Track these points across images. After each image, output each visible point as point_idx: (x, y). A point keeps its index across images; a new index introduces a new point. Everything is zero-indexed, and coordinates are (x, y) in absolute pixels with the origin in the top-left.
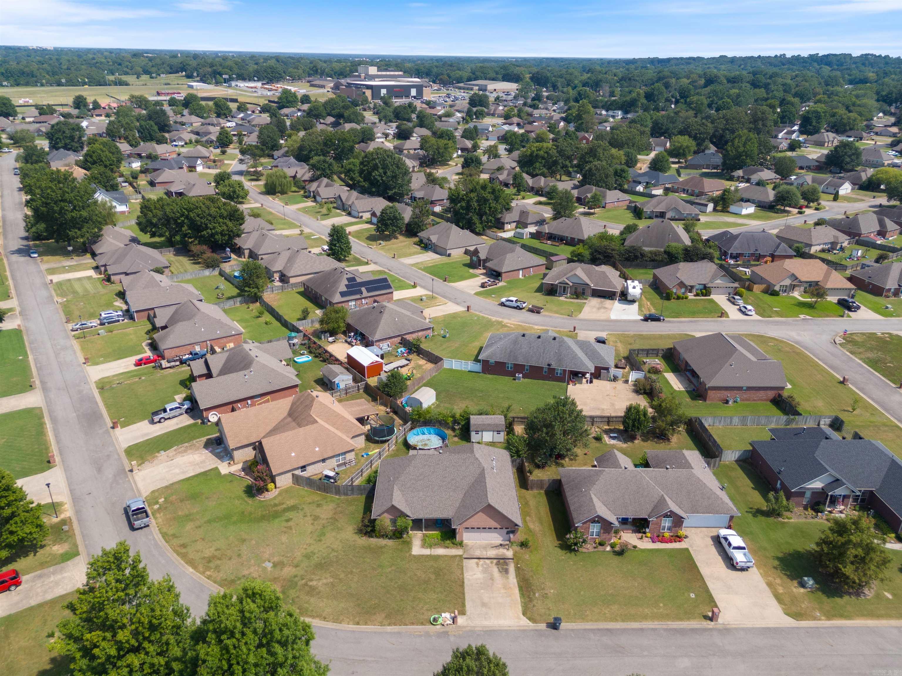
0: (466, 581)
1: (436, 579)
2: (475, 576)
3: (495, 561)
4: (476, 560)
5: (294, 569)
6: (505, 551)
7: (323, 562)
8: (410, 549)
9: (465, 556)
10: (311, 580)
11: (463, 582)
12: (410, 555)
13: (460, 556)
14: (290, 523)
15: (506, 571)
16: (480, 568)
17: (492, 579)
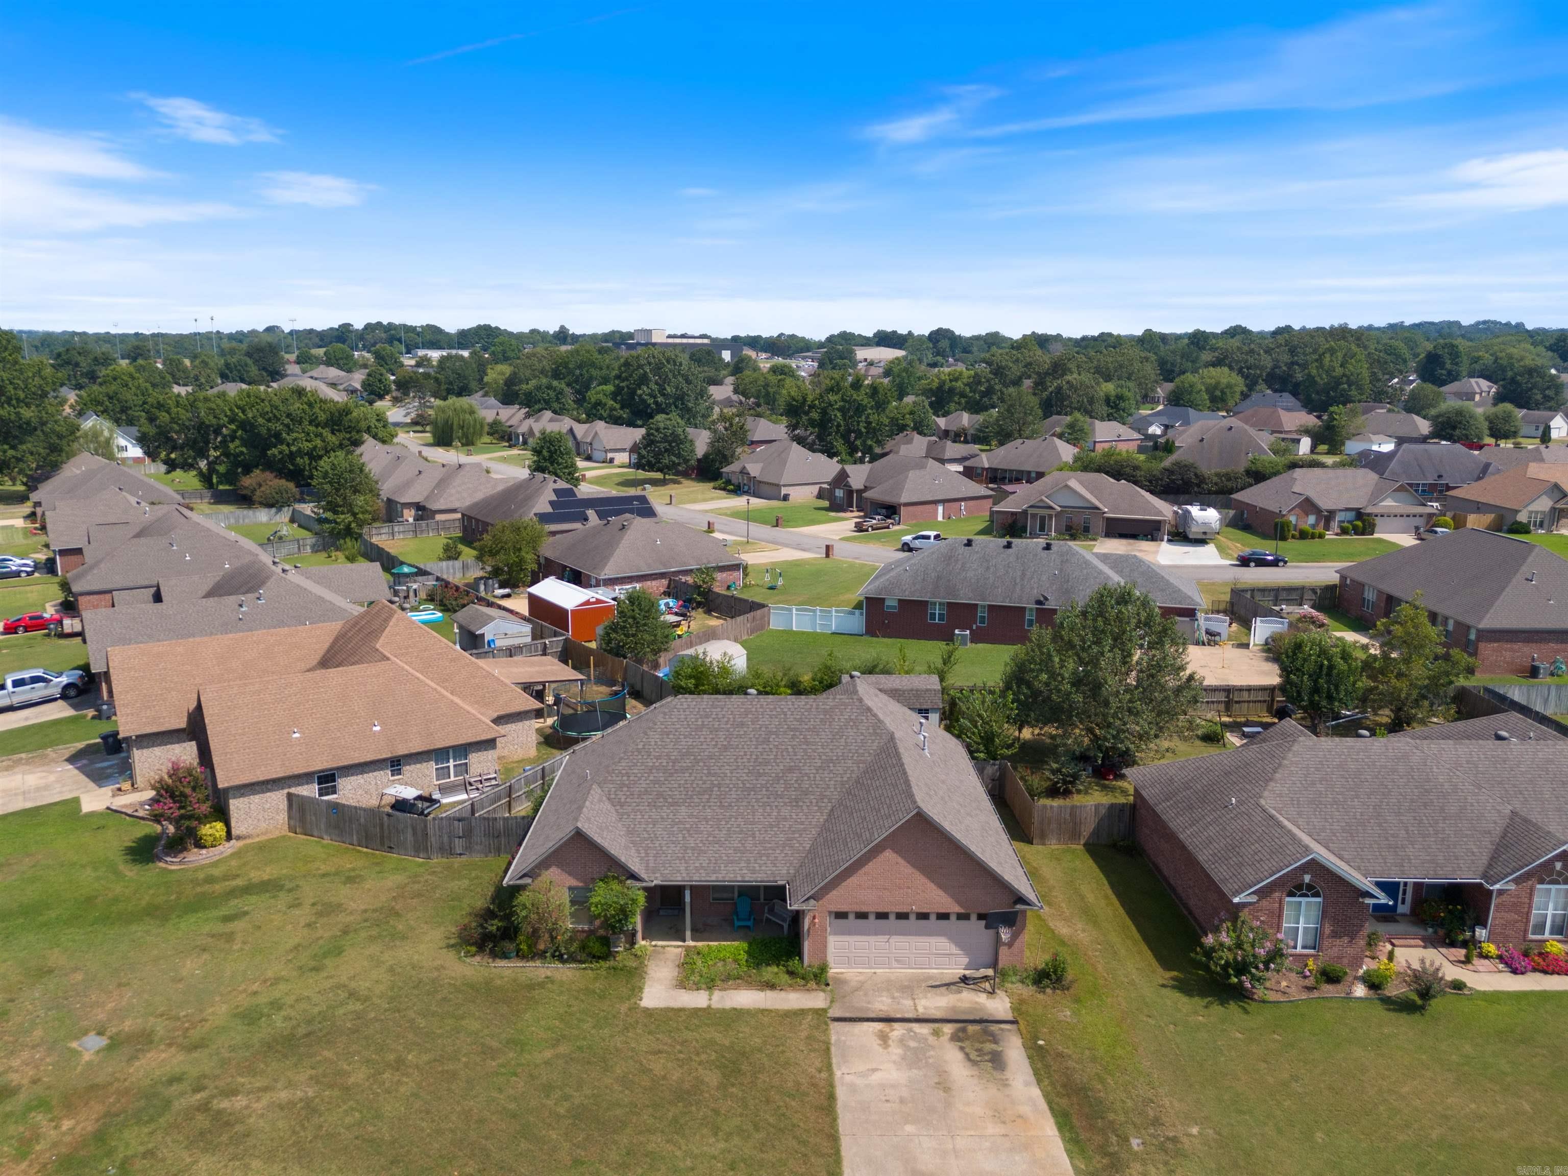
0: (841, 1093)
1: (722, 1087)
2: (876, 1077)
3: (948, 1029)
4: (878, 1026)
5: (181, 1057)
6: (982, 998)
7: (301, 1031)
8: (637, 991)
9: (835, 1012)
10: (232, 1092)
11: (831, 1097)
12: (635, 1008)
13: (820, 1013)
14: (238, 926)
15: (997, 1061)
16: (896, 1051)
17: (944, 1085)
